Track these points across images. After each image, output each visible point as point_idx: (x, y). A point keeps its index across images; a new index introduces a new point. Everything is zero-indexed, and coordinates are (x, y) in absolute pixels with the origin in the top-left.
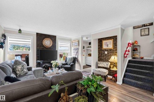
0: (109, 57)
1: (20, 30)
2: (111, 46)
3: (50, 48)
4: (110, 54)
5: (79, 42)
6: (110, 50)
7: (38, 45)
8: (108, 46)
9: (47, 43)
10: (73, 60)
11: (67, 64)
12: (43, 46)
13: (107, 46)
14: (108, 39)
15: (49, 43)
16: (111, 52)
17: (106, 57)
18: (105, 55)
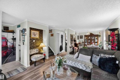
0: (36, 44)
2: (37, 36)
4: (37, 42)
6: (37, 39)
8: (36, 36)
13: (34, 36)
14: (35, 30)
16: (37, 41)
17: (34, 45)
18: (33, 43)
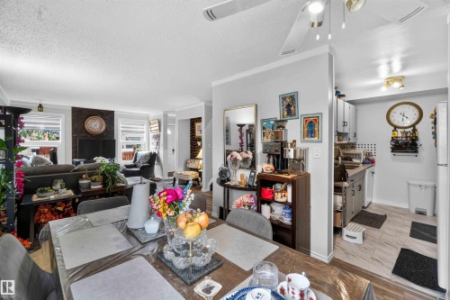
1: (40, 106)
3: (101, 135)
5: (159, 122)
7: (74, 131)
9: (95, 126)
10: (148, 158)
11: (135, 166)
12: (87, 132)
15: (98, 126)
